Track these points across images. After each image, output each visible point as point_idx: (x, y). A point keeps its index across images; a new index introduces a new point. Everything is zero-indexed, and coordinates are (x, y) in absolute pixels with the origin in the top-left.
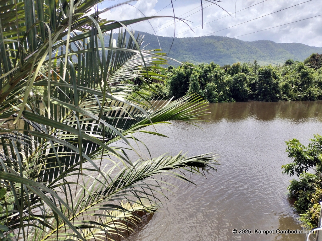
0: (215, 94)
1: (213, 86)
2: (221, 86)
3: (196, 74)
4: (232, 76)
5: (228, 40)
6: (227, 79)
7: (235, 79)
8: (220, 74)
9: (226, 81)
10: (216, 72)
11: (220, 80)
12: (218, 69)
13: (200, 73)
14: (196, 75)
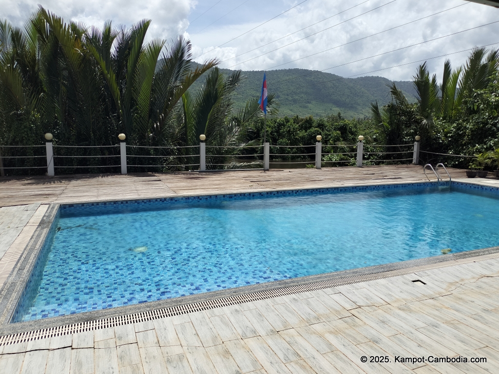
0: (288, 151)
1: (285, 142)
2: (294, 142)
3: (268, 129)
4: (306, 131)
5: (320, 76)
6: (301, 135)
7: (309, 135)
8: (294, 129)
9: (300, 137)
10: (289, 127)
11: (293, 135)
12: (291, 124)
13: (272, 129)
14: (268, 131)
